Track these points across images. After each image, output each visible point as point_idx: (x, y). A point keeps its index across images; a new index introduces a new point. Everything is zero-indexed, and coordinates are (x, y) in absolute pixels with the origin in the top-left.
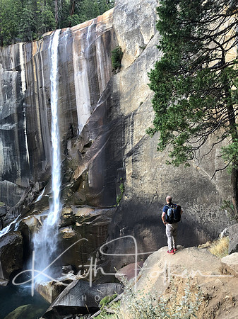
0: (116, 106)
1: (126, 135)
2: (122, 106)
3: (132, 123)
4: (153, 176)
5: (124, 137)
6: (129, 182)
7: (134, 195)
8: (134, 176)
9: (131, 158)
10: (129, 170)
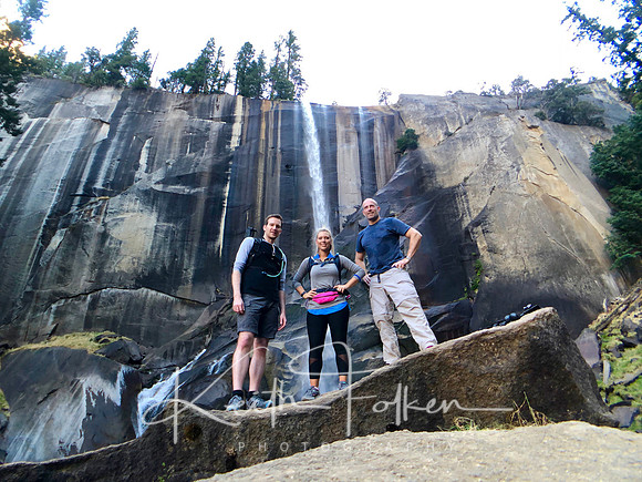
0: (431, 177)
1: (460, 206)
2: (439, 179)
3: (465, 194)
4: (515, 249)
5: (457, 208)
6: (486, 258)
7: (499, 275)
8: (492, 250)
9: (480, 228)
10: (481, 242)
